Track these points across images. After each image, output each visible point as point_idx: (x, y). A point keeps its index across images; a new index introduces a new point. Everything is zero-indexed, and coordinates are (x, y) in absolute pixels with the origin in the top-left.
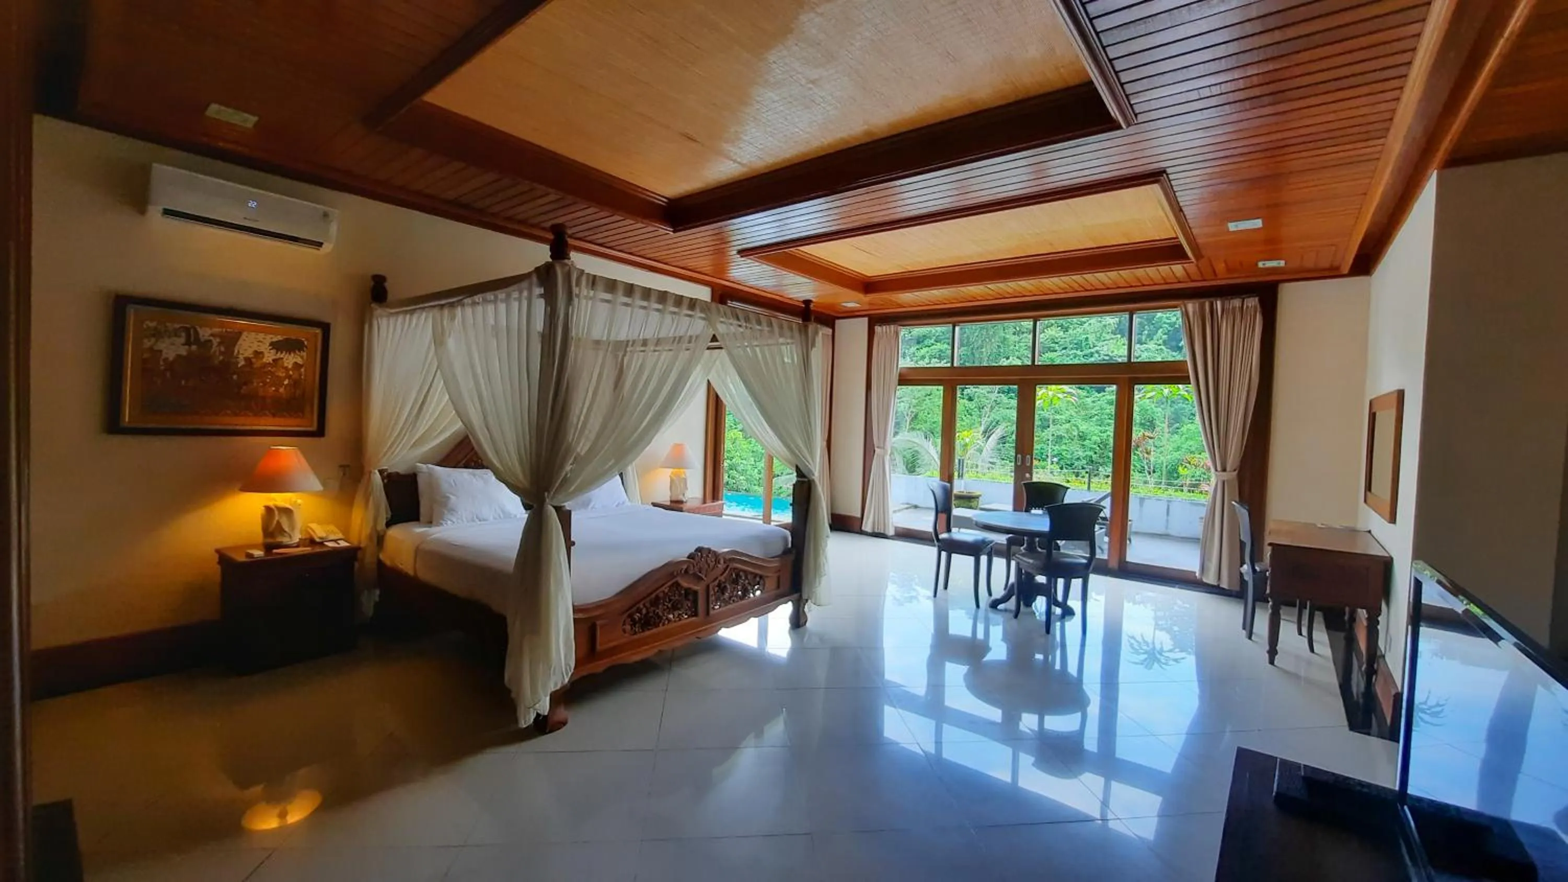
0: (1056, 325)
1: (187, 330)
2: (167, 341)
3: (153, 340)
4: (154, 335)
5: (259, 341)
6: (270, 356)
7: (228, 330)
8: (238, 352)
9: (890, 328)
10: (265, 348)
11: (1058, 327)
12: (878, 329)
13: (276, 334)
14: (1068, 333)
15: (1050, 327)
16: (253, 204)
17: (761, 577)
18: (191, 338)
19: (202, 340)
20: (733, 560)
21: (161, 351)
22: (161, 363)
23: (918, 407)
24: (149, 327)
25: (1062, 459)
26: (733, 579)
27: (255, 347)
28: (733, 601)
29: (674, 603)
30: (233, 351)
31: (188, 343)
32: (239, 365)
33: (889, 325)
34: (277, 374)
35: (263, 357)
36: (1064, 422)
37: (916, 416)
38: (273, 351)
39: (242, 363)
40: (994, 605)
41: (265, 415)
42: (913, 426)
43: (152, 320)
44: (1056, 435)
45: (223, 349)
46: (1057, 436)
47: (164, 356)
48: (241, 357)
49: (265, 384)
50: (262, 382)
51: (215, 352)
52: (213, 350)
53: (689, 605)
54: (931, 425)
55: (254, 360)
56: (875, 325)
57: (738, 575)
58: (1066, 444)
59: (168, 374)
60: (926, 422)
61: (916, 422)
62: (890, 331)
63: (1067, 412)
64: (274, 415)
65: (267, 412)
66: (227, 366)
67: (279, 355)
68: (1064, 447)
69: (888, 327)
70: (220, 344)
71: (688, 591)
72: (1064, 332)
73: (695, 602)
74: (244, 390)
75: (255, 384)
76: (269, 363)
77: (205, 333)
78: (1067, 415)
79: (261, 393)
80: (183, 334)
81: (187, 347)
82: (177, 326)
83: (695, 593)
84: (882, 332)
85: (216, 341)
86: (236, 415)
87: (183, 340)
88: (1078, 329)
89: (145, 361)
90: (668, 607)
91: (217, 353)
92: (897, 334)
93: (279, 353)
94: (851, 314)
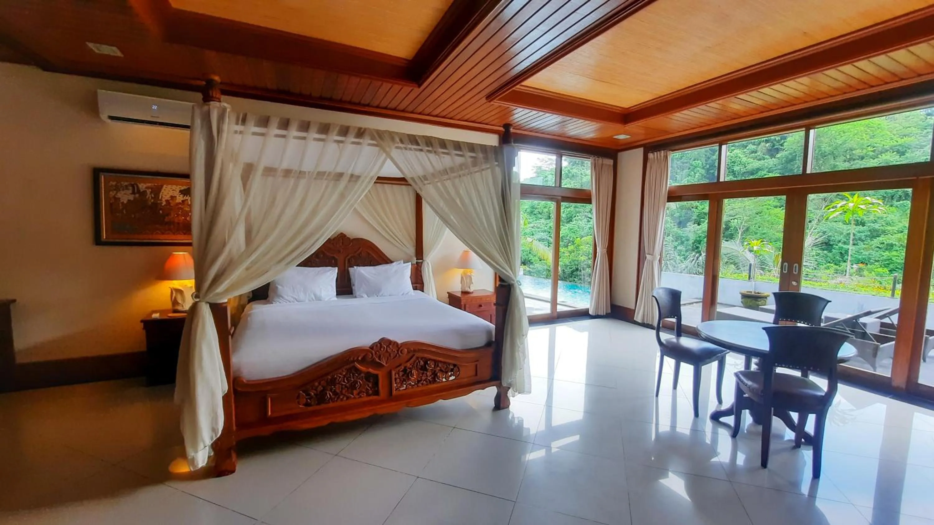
0: (891, 151)
1: (133, 186)
2: (123, 192)
3: (115, 192)
4: (115, 190)
5: (173, 190)
6: (180, 198)
7: (156, 184)
8: (162, 197)
9: (660, 154)
10: (176, 194)
11: (893, 152)
12: (651, 156)
13: (182, 185)
14: (905, 156)
15: (884, 153)
16: (155, 107)
17: (455, 365)
18: (135, 190)
19: (141, 190)
20: (419, 351)
21: (120, 198)
22: (120, 205)
23: (749, 223)
24: (112, 185)
25: (892, 263)
26: (422, 366)
27: (171, 193)
28: (422, 384)
29: (351, 384)
30: (159, 197)
31: (133, 193)
32: (163, 205)
33: (659, 151)
34: (185, 209)
35: (176, 199)
36: (896, 232)
37: (748, 229)
38: (182, 196)
39: (164, 203)
40: (716, 417)
41: (179, 234)
42: (744, 236)
43: (113, 181)
44: (885, 243)
45: (153, 196)
46: (887, 244)
47: (122, 201)
48: (164, 200)
49: (178, 215)
50: (177, 214)
51: (149, 198)
52: (147, 197)
53: (370, 385)
54: (760, 235)
55: (171, 201)
56: (649, 152)
57: (426, 363)
58: (897, 251)
59: (124, 212)
60: (756, 233)
61: (748, 233)
62: (660, 156)
63: (899, 224)
64: (185, 234)
65: (181, 233)
66: (156, 206)
67: (185, 198)
68: (894, 253)
69: (658, 152)
70: (151, 193)
71: (368, 376)
72: (900, 156)
73: (376, 384)
74: (167, 219)
75: (172, 216)
76: (180, 203)
77: (142, 186)
78: (900, 227)
79: (176, 220)
80: (131, 188)
81: (133, 195)
82: (126, 184)
83: (376, 376)
84: (654, 158)
85: (149, 191)
86: (163, 234)
87: (130, 191)
88: (917, 153)
89: (111, 204)
90: (346, 387)
91: (150, 198)
92: (666, 157)
93: (185, 196)
94: (629, 146)
